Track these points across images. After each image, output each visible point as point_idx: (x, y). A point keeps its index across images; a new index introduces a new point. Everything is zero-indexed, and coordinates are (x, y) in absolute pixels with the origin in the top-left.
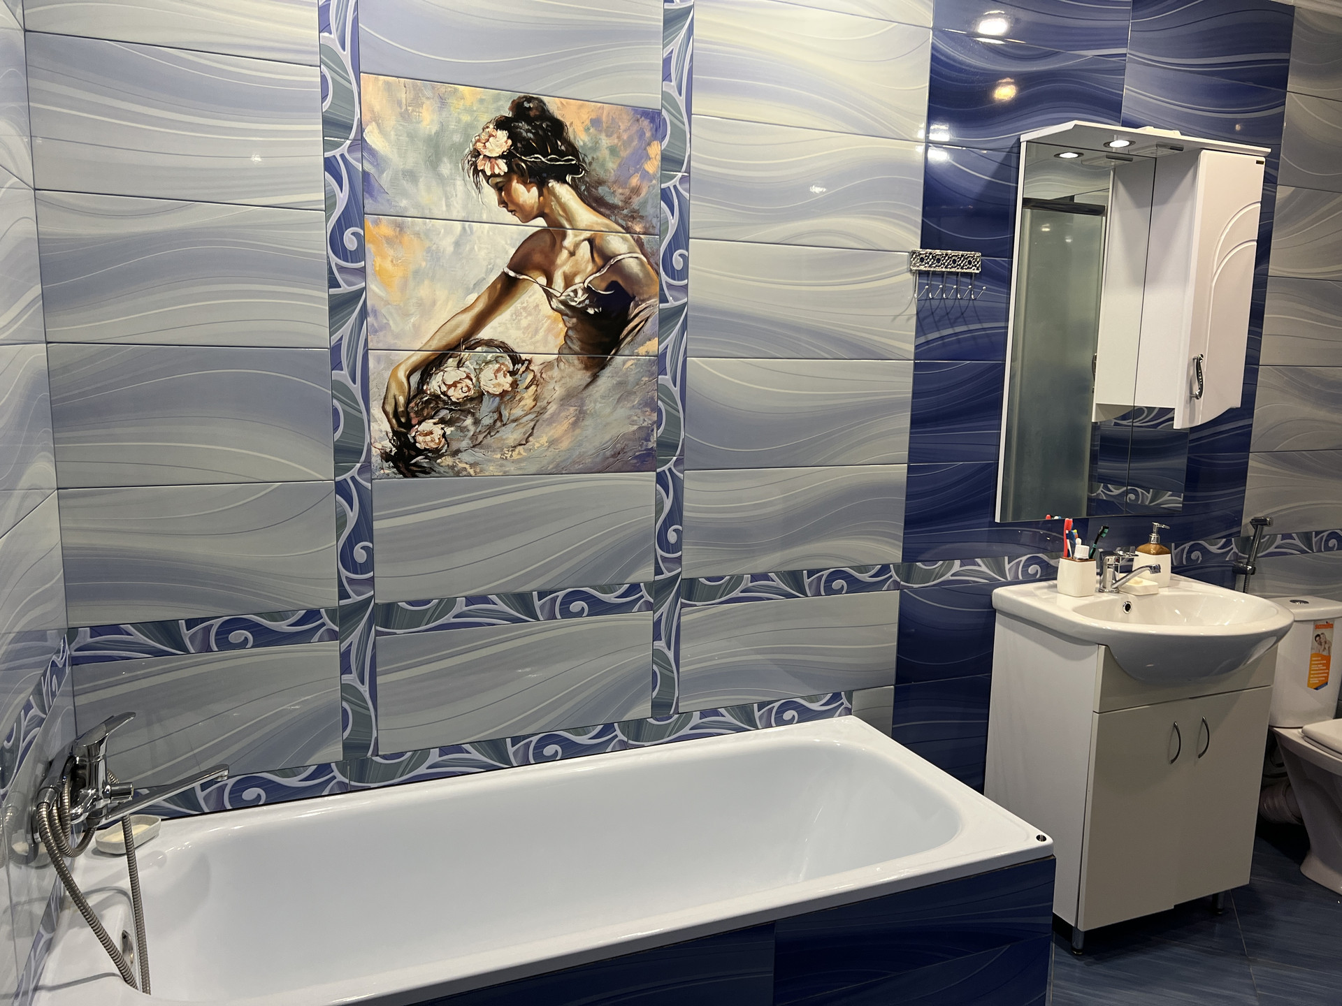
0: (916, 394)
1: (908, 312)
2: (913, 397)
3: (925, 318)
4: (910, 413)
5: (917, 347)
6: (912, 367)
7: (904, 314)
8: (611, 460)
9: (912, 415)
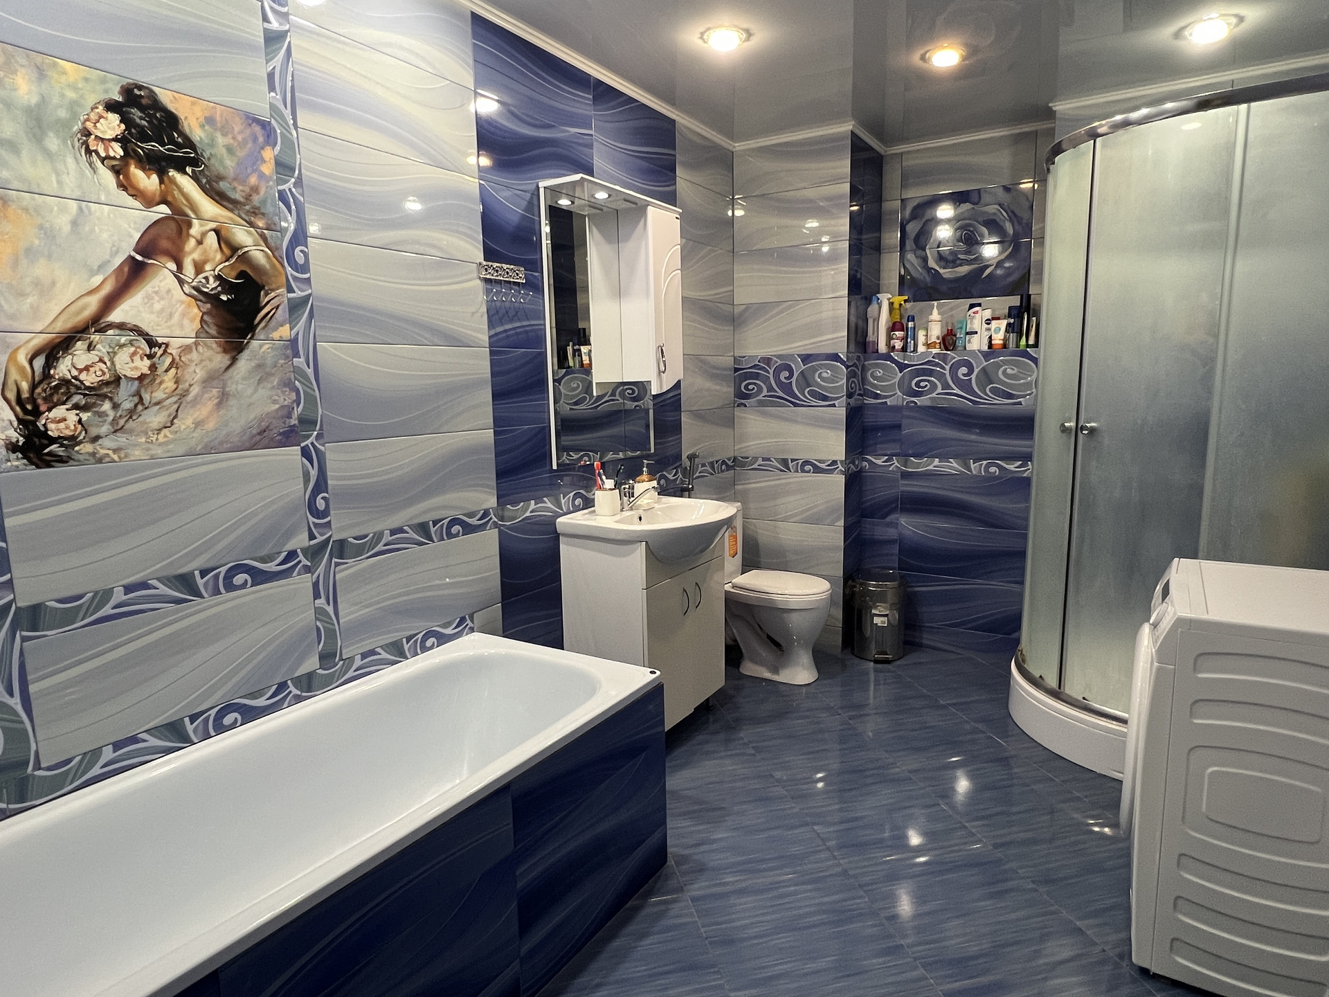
0: (493, 374)
2: (492, 377)
3: (493, 315)
4: (491, 389)
5: (490, 337)
6: (488, 354)
8: (258, 437)
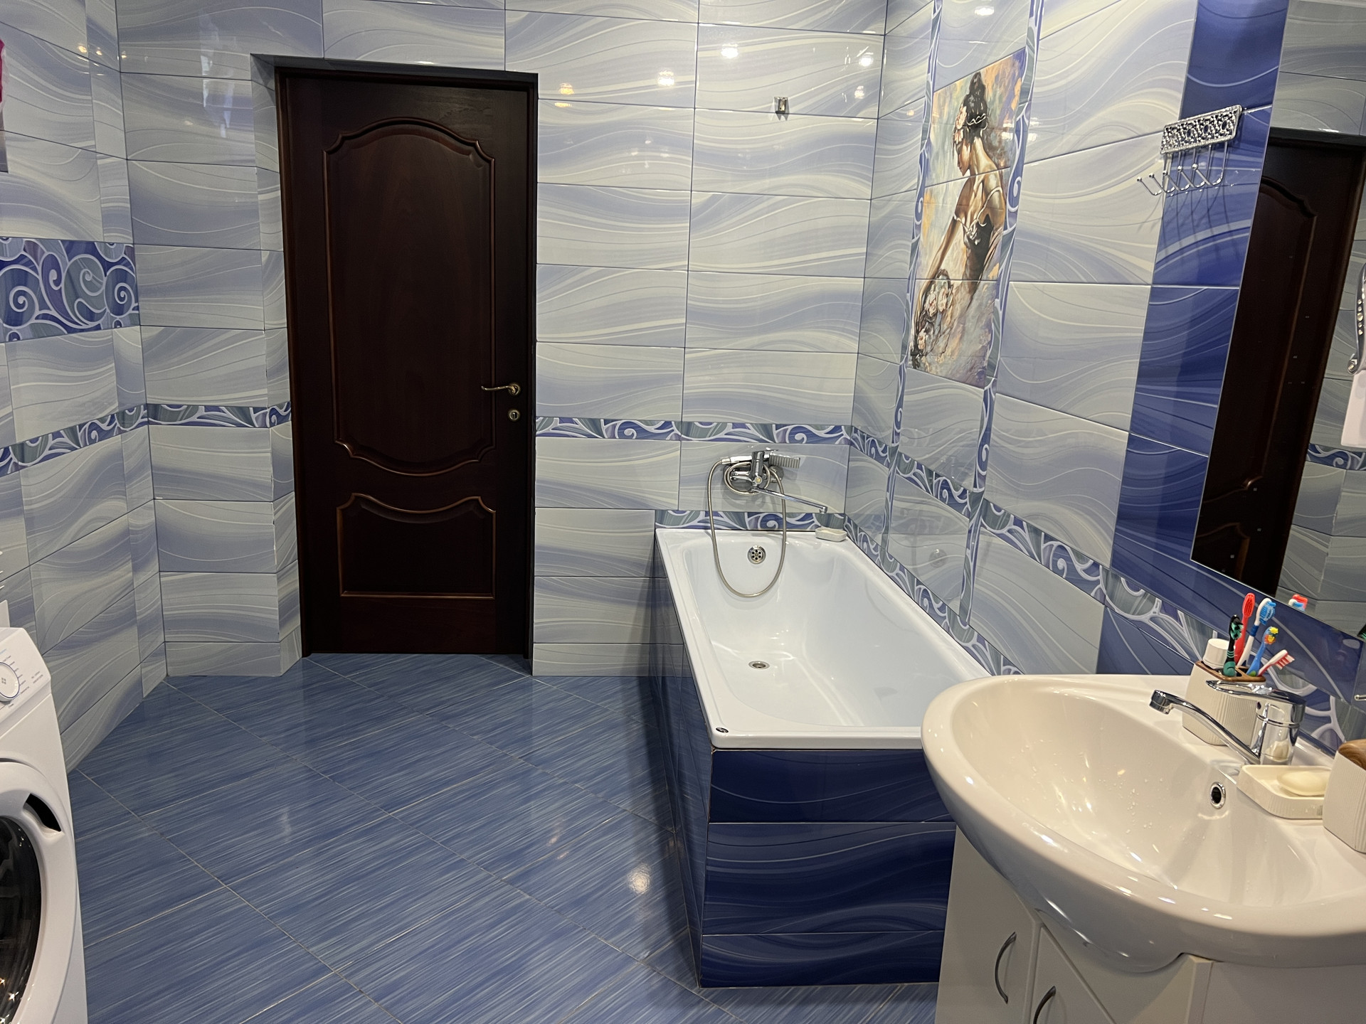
0: (1148, 334)
1: (1153, 217)
2: (1145, 338)
3: (1169, 223)
4: (1138, 360)
5: (1157, 264)
6: (1148, 295)
7: (1150, 219)
8: (969, 373)
9: (1141, 364)
